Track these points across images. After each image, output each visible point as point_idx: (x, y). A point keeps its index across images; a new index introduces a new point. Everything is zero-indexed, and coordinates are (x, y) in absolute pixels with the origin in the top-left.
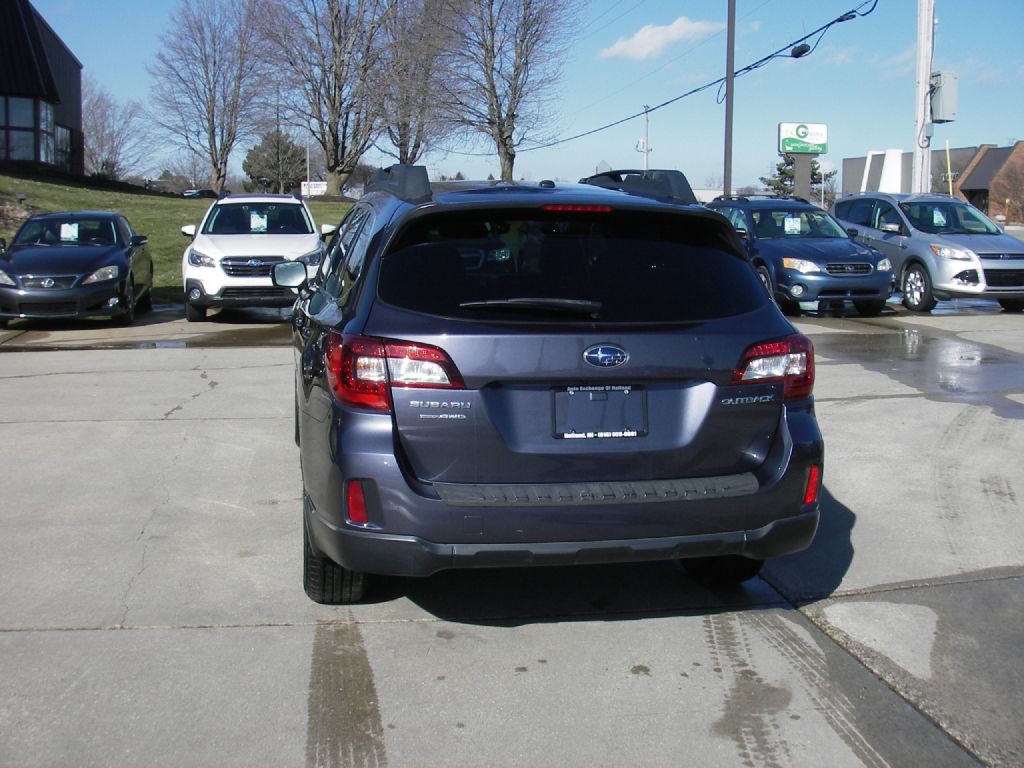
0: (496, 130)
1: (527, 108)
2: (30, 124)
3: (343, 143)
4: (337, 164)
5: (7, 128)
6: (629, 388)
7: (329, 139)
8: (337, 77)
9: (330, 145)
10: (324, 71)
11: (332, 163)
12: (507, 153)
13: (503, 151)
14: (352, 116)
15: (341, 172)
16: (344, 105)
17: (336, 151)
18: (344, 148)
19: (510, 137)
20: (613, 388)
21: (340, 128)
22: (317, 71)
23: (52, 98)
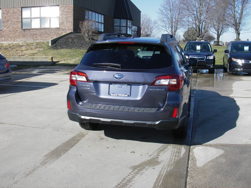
0: (235, 27)
1: (243, 21)
2: (126, 26)
3: (201, 30)
4: (199, 35)
5: (120, 26)
6: (127, 85)
7: (198, 29)
8: (200, 14)
9: (198, 31)
10: (197, 12)
11: (198, 35)
12: (238, 33)
13: (236, 32)
14: (204, 24)
15: (201, 37)
16: (202, 21)
17: (199, 32)
18: (201, 31)
19: (239, 29)
20: (123, 84)
21: (201, 26)
22: (195, 13)
23: (131, 19)
